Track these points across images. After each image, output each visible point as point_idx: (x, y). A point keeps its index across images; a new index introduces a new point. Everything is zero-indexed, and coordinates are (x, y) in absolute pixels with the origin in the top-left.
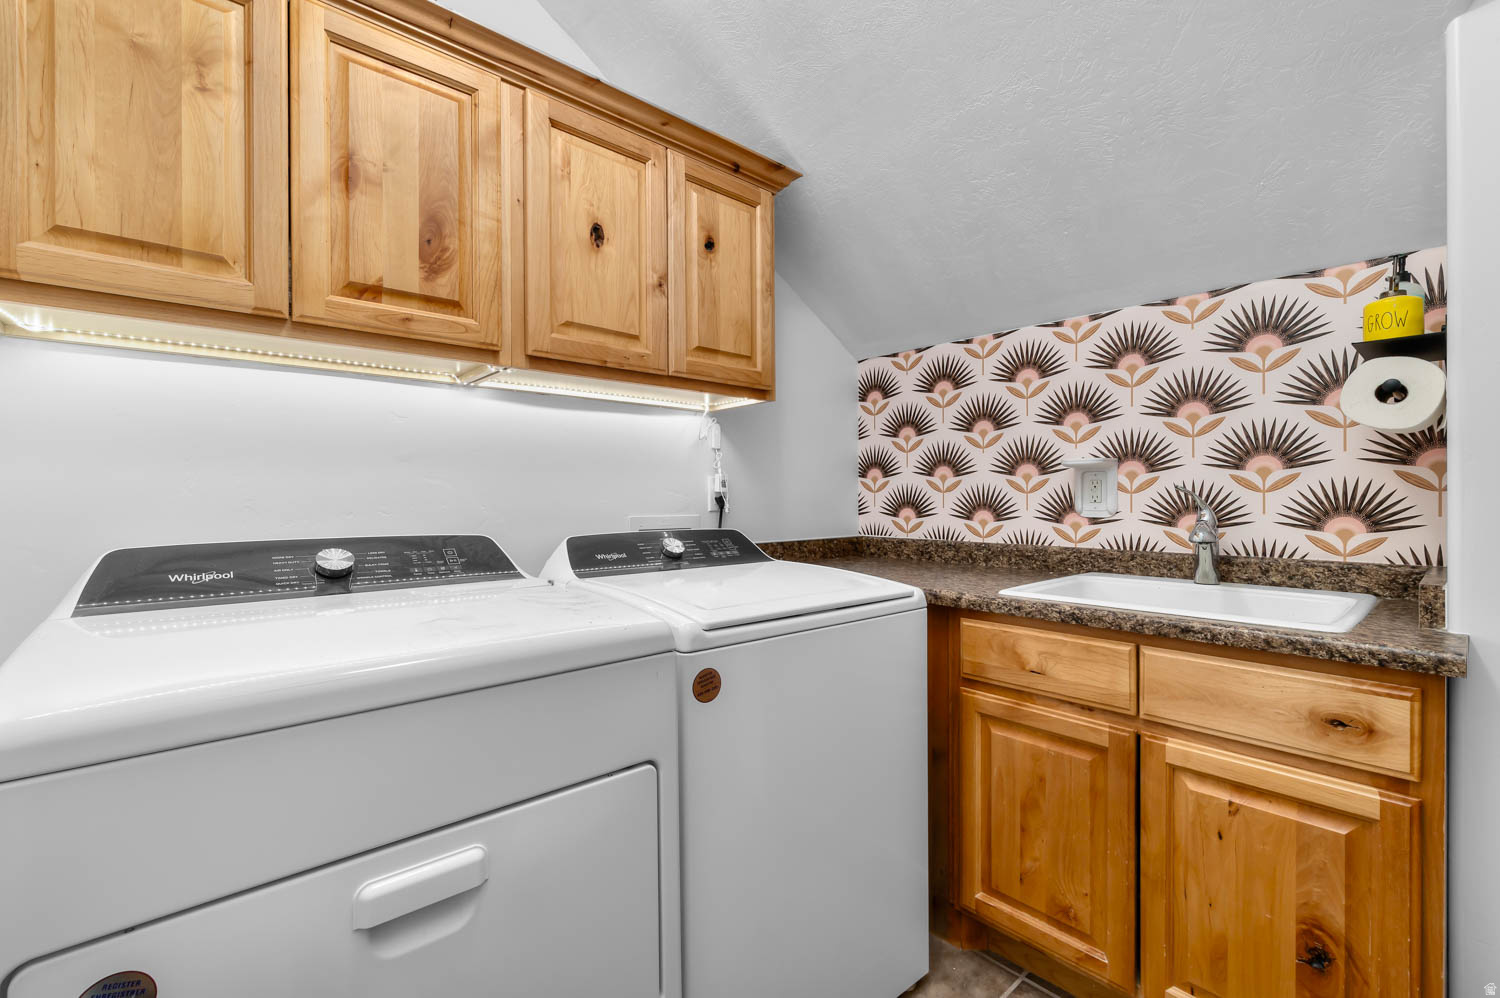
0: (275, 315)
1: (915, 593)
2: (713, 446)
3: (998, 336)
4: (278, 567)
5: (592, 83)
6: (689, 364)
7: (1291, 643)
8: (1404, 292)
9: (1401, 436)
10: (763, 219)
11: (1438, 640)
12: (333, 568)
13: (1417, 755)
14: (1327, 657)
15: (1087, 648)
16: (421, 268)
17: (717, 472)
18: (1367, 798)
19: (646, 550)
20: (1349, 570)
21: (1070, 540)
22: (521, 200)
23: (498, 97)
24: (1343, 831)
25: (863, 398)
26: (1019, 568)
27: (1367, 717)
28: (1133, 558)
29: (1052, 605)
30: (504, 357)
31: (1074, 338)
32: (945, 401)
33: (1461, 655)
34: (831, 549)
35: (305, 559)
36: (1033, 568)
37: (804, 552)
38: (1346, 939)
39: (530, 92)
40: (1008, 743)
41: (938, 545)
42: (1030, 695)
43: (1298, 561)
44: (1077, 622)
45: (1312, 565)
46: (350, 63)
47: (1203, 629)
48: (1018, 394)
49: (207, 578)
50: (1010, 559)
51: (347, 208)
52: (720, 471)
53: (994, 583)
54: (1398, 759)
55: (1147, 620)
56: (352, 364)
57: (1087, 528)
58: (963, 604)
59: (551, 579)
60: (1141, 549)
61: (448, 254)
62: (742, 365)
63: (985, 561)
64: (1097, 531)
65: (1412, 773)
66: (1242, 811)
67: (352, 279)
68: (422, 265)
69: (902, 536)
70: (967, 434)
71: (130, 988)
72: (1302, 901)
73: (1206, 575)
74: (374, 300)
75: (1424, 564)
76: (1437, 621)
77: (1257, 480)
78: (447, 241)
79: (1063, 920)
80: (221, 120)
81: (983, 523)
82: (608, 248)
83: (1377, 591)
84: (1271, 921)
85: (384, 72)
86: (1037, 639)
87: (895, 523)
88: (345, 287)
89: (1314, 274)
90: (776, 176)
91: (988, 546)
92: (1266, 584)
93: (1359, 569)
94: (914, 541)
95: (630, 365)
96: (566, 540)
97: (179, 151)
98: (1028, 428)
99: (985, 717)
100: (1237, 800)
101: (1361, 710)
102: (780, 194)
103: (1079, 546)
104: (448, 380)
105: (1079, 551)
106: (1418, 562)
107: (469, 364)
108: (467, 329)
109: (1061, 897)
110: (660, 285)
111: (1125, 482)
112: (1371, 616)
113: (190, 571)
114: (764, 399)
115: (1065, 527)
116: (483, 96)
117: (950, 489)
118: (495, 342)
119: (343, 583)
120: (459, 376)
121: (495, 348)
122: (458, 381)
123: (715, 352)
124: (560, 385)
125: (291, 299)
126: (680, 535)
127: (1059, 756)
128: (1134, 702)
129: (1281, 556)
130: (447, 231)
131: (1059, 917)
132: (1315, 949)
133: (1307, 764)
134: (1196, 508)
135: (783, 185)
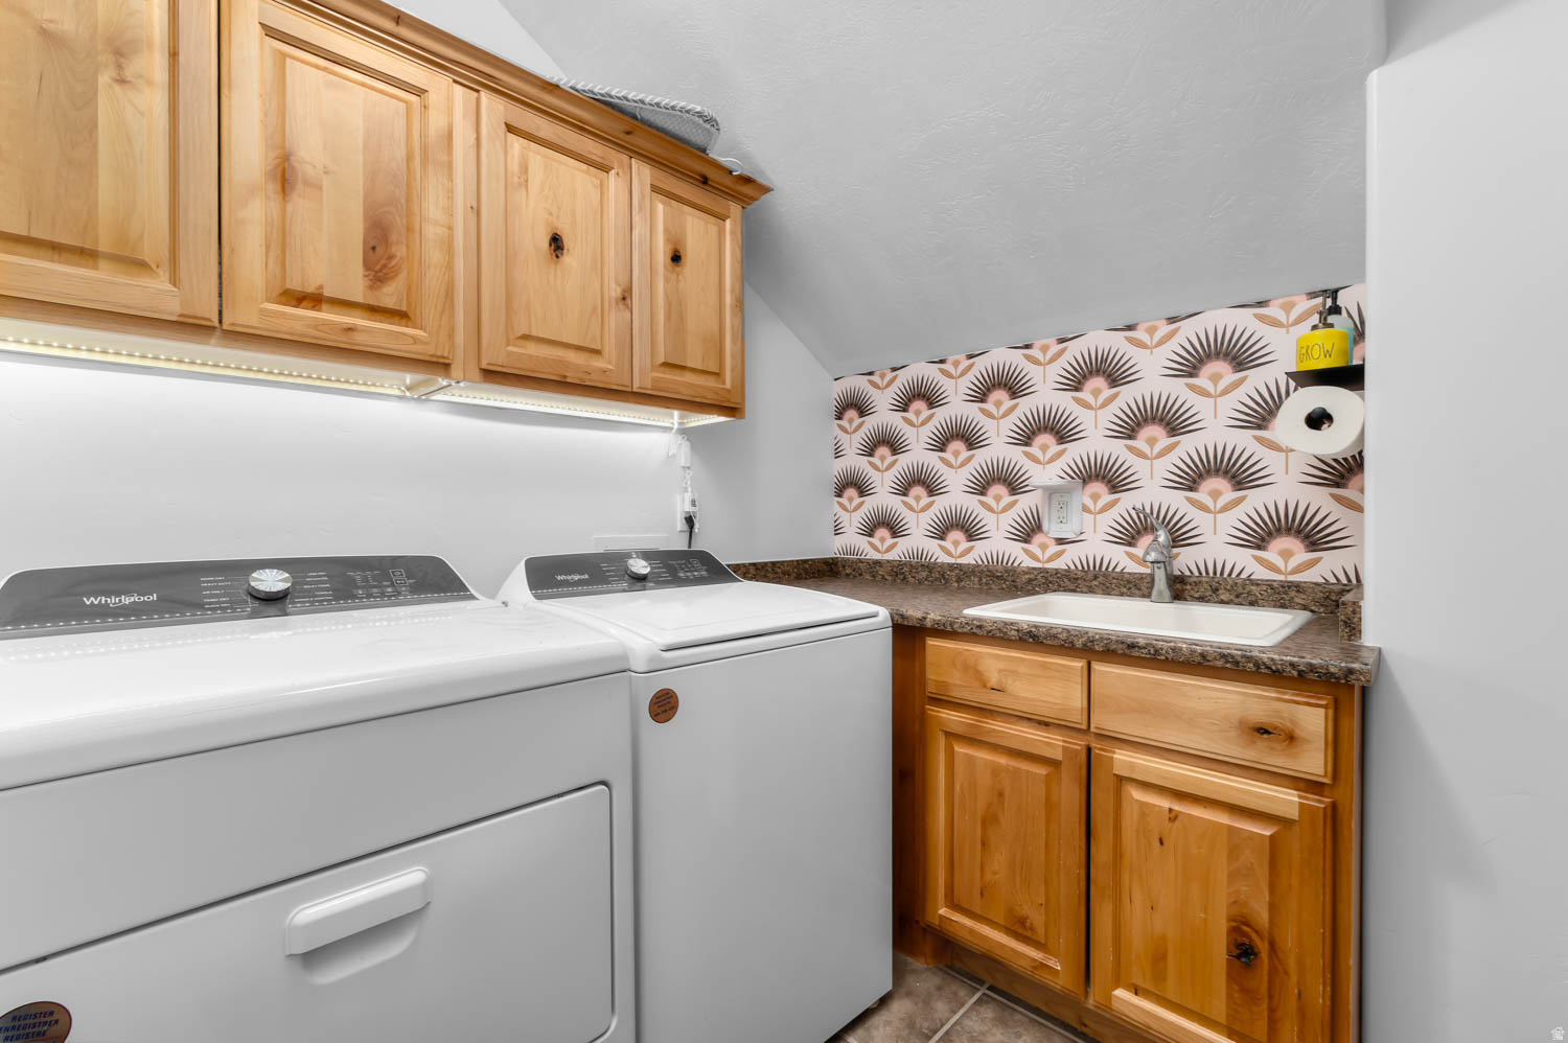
0: (204, 323)
1: (881, 613)
2: (683, 464)
3: (970, 357)
4: (206, 589)
5: (551, 88)
6: (654, 380)
7: (1223, 656)
8: (1331, 326)
9: (1335, 460)
10: (733, 233)
11: (1353, 652)
12: (267, 590)
13: (1330, 759)
14: (1254, 669)
15: (1044, 665)
16: (365, 276)
17: (686, 490)
18: (1286, 800)
19: (608, 571)
20: (1289, 587)
21: (1038, 560)
22: (475, 206)
23: (450, 99)
24: (1267, 833)
25: (839, 417)
26: (990, 589)
27: (1289, 724)
28: (1096, 577)
29: (1012, 624)
30: (456, 371)
31: (1042, 360)
32: (920, 421)
33: (1367, 665)
34: (805, 570)
35: (234, 580)
36: (1003, 589)
37: (776, 573)
38: (1270, 934)
39: (485, 96)
40: (970, 759)
41: (911, 566)
42: (991, 711)
43: (1245, 580)
44: (1033, 639)
45: (1256, 583)
46: (288, 59)
47: (1147, 644)
48: (990, 415)
49: (126, 600)
50: (981, 579)
51: (284, 210)
52: (689, 490)
53: (961, 603)
54: (1313, 762)
55: (1097, 637)
56: (290, 375)
57: (1054, 549)
58: (929, 624)
59: (504, 600)
60: (1104, 569)
61: (394, 262)
62: (710, 382)
63: (957, 582)
64: (1063, 552)
65: (1325, 776)
66: (1180, 818)
67: (289, 286)
68: (367, 273)
69: (876, 556)
70: (940, 454)
71: (42, 1019)
72: (1232, 900)
73: (1160, 593)
74: (313, 308)
75: (1354, 581)
76: (1354, 635)
77: (1208, 502)
78: (394, 249)
79: (1020, 931)
80: (142, 114)
81: (956, 544)
82: (567, 259)
83: (1313, 608)
84: (1205, 920)
85: (324, 69)
86: (998, 657)
87: (871, 544)
88: (281, 295)
89: (1261, 304)
90: (747, 190)
91: (960, 567)
92: (1216, 602)
93: (1298, 587)
94: (888, 561)
95: (591, 380)
96: (524, 561)
97: (95, 147)
98: (999, 449)
99: (948, 734)
100: (1177, 807)
101: (1282, 718)
102: (749, 207)
103: (1048, 566)
104: (397, 392)
105: (1046, 571)
106: (1349, 580)
107: (420, 377)
108: (415, 340)
109: (1017, 908)
110: (624, 299)
111: (1089, 503)
112: (1300, 631)
113: (108, 594)
114: (734, 416)
115: (1033, 547)
116: (433, 98)
117: (923, 510)
118: (446, 355)
119: (279, 606)
120: (409, 388)
121: (447, 361)
122: (408, 394)
123: (683, 368)
124: (519, 400)
125: (221, 305)
126: (647, 555)
127: (1016, 771)
128: (1085, 717)
129: (1230, 575)
130: (394, 238)
131: (1017, 928)
132: (1243, 944)
133: (1236, 770)
134: (1153, 529)
135: (753, 199)
